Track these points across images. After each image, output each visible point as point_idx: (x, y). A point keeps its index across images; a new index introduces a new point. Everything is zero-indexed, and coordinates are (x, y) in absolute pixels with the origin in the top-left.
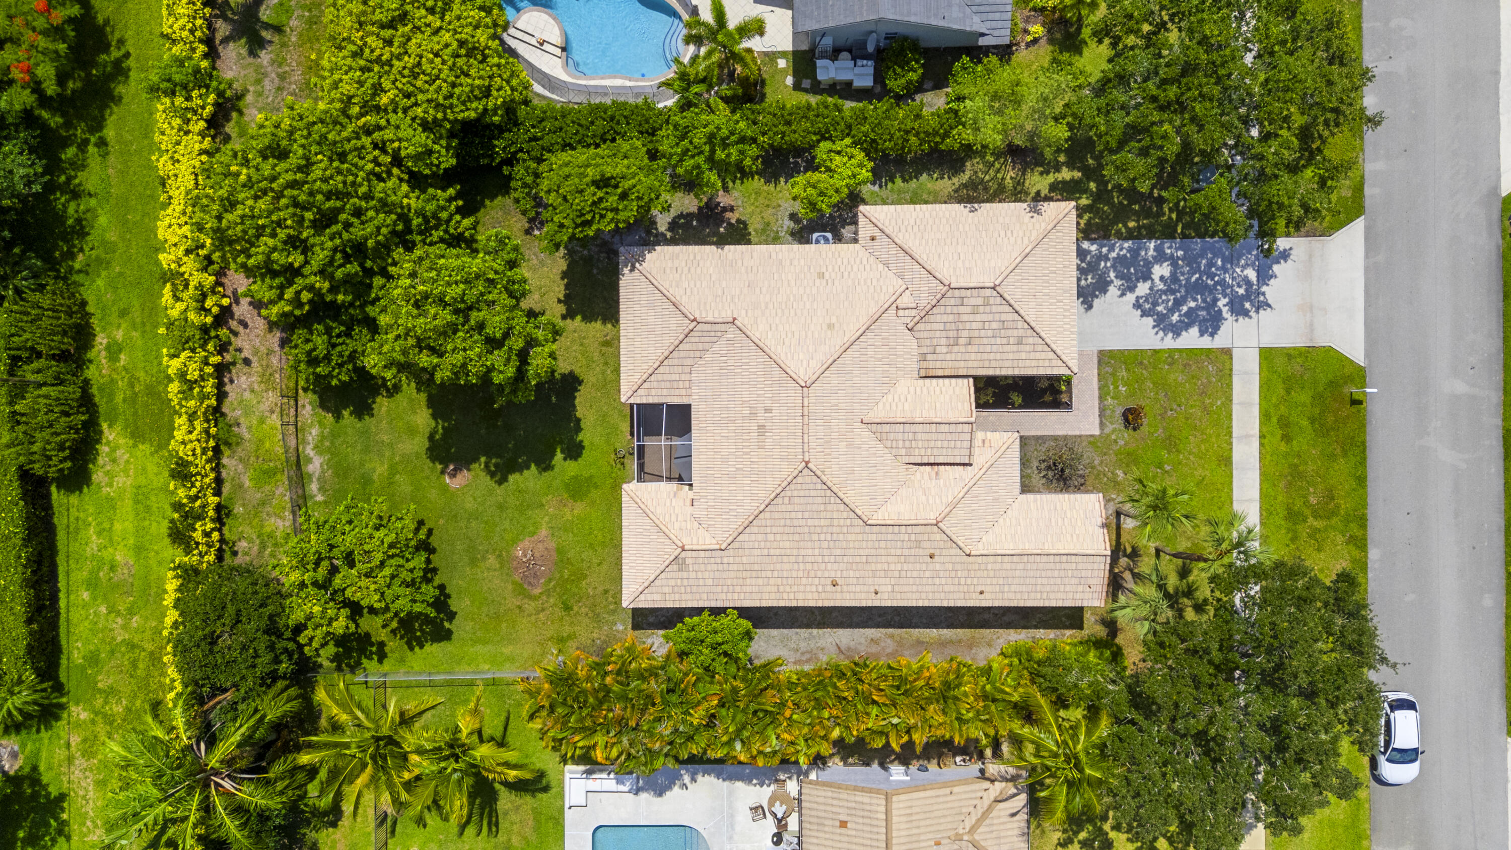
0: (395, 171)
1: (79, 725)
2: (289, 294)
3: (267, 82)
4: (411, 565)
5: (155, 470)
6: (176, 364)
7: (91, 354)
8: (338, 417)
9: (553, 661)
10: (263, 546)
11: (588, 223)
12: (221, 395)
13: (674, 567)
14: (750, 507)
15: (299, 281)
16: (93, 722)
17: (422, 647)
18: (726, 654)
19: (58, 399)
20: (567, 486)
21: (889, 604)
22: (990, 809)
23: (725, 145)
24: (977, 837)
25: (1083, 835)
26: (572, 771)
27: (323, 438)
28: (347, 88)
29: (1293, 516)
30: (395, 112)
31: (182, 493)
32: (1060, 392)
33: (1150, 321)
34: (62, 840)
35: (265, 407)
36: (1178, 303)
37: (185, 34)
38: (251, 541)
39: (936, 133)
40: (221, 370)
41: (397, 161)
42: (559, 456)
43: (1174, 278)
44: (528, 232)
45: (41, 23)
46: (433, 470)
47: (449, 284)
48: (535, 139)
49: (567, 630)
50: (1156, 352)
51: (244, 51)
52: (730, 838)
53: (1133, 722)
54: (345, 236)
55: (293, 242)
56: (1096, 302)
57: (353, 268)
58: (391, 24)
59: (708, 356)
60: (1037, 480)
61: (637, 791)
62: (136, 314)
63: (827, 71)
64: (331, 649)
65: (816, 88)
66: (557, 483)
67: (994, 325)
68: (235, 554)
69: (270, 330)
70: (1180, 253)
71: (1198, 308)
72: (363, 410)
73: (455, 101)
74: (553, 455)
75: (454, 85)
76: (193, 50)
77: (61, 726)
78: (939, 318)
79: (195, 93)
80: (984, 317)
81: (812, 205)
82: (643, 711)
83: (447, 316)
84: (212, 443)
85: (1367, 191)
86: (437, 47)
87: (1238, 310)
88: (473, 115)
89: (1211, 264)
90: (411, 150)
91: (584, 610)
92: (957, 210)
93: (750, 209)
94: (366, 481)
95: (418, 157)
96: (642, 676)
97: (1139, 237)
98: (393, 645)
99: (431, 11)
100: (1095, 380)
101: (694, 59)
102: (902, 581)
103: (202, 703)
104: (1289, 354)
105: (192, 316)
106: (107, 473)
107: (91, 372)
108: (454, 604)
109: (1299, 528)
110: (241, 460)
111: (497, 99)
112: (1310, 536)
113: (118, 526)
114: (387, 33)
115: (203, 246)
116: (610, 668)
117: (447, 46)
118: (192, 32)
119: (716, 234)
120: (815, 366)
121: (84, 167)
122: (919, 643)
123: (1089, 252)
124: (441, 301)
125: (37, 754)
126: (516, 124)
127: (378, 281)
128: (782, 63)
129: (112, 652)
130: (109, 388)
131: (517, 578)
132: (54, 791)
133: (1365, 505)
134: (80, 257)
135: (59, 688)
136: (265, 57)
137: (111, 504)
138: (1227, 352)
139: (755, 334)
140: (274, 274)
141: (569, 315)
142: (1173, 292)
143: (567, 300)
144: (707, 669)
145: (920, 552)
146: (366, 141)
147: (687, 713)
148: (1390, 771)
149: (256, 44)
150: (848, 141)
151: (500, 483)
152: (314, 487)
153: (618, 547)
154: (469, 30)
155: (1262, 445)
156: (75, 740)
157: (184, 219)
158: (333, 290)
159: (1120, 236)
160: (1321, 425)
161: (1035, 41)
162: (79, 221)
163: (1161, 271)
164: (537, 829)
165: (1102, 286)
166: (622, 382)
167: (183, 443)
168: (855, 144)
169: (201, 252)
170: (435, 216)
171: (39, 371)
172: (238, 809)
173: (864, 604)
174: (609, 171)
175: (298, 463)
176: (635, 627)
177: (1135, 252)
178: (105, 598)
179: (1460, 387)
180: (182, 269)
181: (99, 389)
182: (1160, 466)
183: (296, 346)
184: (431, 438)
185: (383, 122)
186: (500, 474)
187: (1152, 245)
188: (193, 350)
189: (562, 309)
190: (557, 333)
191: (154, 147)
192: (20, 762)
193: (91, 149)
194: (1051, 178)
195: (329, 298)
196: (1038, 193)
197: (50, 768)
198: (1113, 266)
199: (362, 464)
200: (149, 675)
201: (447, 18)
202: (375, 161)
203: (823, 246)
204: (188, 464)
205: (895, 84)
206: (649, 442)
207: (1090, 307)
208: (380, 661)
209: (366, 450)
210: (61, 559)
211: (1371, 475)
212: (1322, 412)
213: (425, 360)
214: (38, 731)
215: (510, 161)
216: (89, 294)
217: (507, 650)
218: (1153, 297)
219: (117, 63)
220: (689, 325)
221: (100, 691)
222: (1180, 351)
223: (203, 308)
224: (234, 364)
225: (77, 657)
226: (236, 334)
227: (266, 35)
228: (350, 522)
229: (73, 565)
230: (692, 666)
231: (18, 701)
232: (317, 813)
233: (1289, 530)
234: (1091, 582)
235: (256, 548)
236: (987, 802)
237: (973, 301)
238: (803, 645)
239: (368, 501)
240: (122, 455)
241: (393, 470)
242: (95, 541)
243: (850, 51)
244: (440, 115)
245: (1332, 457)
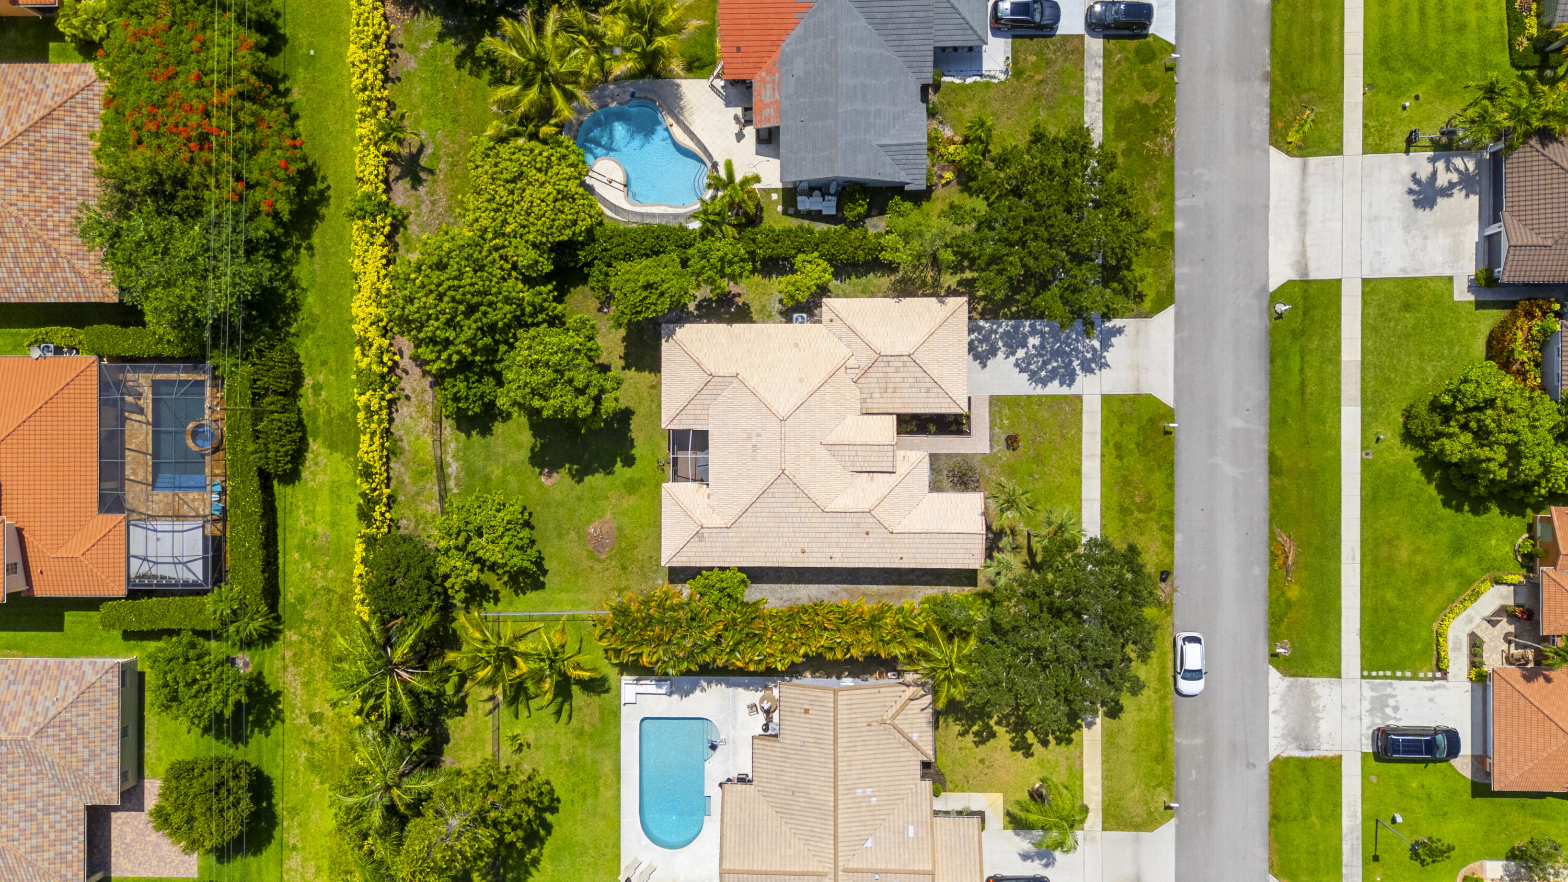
0: (514, 274)
1: (291, 644)
2: (444, 356)
3: (423, 207)
4: (521, 535)
5: (345, 470)
6: (363, 399)
7: (301, 391)
8: (469, 435)
9: (615, 601)
10: (417, 523)
11: (639, 313)
12: (391, 420)
13: (696, 539)
14: (746, 499)
15: (452, 348)
16: (301, 642)
17: (524, 594)
18: (729, 596)
19: (286, 422)
20: (624, 484)
21: (840, 565)
22: (905, 704)
23: (731, 263)
24: (896, 722)
25: (975, 728)
26: (626, 679)
27: (458, 450)
28: (484, 222)
29: (1124, 511)
30: (515, 237)
31: (365, 486)
32: (963, 424)
33: (1025, 376)
34: (279, 723)
35: (420, 428)
36: (1045, 363)
37: (372, 177)
38: (409, 520)
39: (876, 249)
40: (391, 402)
41: (515, 267)
42: (619, 464)
43: (1042, 346)
44: (600, 310)
45: (281, 174)
46: (533, 472)
47: (552, 354)
48: (606, 250)
49: (624, 584)
50: (1029, 397)
51: (408, 186)
52: (734, 727)
53: (993, 643)
54: (485, 320)
55: (449, 323)
56: (989, 362)
57: (488, 340)
58: (514, 180)
59: (720, 399)
60: (946, 483)
61: (670, 694)
62: (332, 363)
63: (804, 204)
64: (462, 595)
65: (798, 214)
66: (617, 482)
67: (911, 380)
68: (399, 528)
69: (424, 376)
70: (1047, 329)
71: (1059, 367)
72: (486, 431)
73: (554, 230)
74: (615, 462)
75: (554, 220)
76: (377, 188)
77: (278, 645)
78: (874, 374)
79: (378, 218)
80: (904, 375)
81: (792, 297)
82: (674, 632)
83: (550, 375)
84: (385, 453)
85: (1177, 287)
86: (543, 196)
87: (1087, 368)
88: (566, 238)
89: (1068, 337)
90: (525, 263)
91: (635, 570)
92: (890, 302)
93: (751, 296)
94: (487, 480)
95: (529, 267)
96: (672, 609)
97: (1019, 318)
98: (505, 592)
99: (540, 170)
100: (987, 416)
101: (714, 198)
102: (849, 550)
103: (384, 624)
104: (1122, 399)
105: (374, 367)
106: (311, 473)
107: (301, 403)
108: (547, 565)
109: (1128, 518)
110: (403, 464)
111: (582, 226)
112: (1136, 524)
113: (319, 509)
114: (510, 186)
115: (382, 320)
116: (653, 604)
117: (549, 194)
118: (377, 176)
119: (729, 312)
120: (790, 407)
121: (297, 263)
122: (865, 595)
123: (984, 328)
124: (547, 365)
125: (261, 664)
126: (594, 240)
127: (503, 348)
128: (775, 196)
129: (315, 595)
130: (314, 414)
131: (590, 547)
132: (273, 689)
133: (1173, 504)
134: (295, 325)
135: (278, 619)
136: (422, 190)
137: (315, 493)
138: (1079, 398)
139: (751, 384)
140: (436, 343)
141: (627, 367)
142: (1042, 356)
143: (626, 357)
144: (716, 604)
145: (859, 530)
146: (496, 255)
147: (703, 633)
148: (1186, 686)
149: (417, 182)
150: (816, 254)
151: (578, 482)
152: (451, 483)
153: (659, 527)
154: (564, 183)
155: (1102, 461)
156: (289, 654)
157: (370, 302)
158: (474, 353)
159: (1005, 316)
160: (1144, 448)
161: (948, 183)
162: (294, 300)
163: (1034, 341)
164: (601, 720)
165: (993, 351)
166: (663, 415)
167: (367, 452)
168: (820, 257)
169: (381, 324)
170: (541, 305)
171: (273, 403)
172: (411, 692)
173: (823, 565)
174: (652, 279)
175: (441, 467)
176: (672, 581)
177: (1016, 328)
178: (310, 558)
179: (1239, 423)
180: (368, 335)
181: (307, 415)
182: (1031, 475)
183: (446, 389)
184: (532, 450)
185: (507, 243)
186: (579, 477)
187: (1028, 323)
188: (375, 390)
189: (622, 363)
190: (619, 383)
191: (351, 254)
192: (250, 670)
193: (303, 251)
194: (958, 277)
195: (470, 359)
196: (949, 287)
197: (271, 674)
198: (1001, 338)
199: (485, 468)
200: (339, 611)
201: (549, 174)
202: (502, 268)
203: (798, 326)
204: (371, 467)
205: (849, 214)
206: (681, 455)
207: (984, 366)
208: (496, 604)
209: (488, 458)
210: (280, 531)
211: (1177, 483)
212: (1145, 440)
213: (537, 403)
214: (263, 648)
215: (590, 265)
216: (300, 351)
217: (583, 597)
218: (1028, 359)
219: (322, 193)
220: (706, 378)
221: (306, 621)
222: (1046, 396)
223: (382, 362)
224: (399, 399)
225: (291, 598)
226: (400, 378)
227: (423, 175)
228: (479, 507)
229: (288, 535)
230: (706, 604)
231: (256, 624)
232: (451, 705)
233: (1121, 520)
234: (974, 552)
235: (413, 524)
236: (904, 699)
237: (896, 364)
238: (785, 596)
239: (489, 492)
240: (322, 460)
241: (505, 473)
242: (303, 519)
243: (820, 189)
244: (544, 240)
245: (1151, 470)
